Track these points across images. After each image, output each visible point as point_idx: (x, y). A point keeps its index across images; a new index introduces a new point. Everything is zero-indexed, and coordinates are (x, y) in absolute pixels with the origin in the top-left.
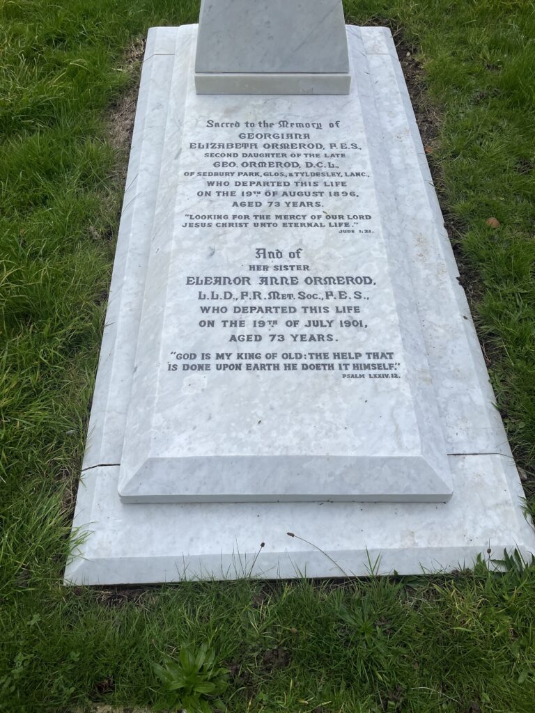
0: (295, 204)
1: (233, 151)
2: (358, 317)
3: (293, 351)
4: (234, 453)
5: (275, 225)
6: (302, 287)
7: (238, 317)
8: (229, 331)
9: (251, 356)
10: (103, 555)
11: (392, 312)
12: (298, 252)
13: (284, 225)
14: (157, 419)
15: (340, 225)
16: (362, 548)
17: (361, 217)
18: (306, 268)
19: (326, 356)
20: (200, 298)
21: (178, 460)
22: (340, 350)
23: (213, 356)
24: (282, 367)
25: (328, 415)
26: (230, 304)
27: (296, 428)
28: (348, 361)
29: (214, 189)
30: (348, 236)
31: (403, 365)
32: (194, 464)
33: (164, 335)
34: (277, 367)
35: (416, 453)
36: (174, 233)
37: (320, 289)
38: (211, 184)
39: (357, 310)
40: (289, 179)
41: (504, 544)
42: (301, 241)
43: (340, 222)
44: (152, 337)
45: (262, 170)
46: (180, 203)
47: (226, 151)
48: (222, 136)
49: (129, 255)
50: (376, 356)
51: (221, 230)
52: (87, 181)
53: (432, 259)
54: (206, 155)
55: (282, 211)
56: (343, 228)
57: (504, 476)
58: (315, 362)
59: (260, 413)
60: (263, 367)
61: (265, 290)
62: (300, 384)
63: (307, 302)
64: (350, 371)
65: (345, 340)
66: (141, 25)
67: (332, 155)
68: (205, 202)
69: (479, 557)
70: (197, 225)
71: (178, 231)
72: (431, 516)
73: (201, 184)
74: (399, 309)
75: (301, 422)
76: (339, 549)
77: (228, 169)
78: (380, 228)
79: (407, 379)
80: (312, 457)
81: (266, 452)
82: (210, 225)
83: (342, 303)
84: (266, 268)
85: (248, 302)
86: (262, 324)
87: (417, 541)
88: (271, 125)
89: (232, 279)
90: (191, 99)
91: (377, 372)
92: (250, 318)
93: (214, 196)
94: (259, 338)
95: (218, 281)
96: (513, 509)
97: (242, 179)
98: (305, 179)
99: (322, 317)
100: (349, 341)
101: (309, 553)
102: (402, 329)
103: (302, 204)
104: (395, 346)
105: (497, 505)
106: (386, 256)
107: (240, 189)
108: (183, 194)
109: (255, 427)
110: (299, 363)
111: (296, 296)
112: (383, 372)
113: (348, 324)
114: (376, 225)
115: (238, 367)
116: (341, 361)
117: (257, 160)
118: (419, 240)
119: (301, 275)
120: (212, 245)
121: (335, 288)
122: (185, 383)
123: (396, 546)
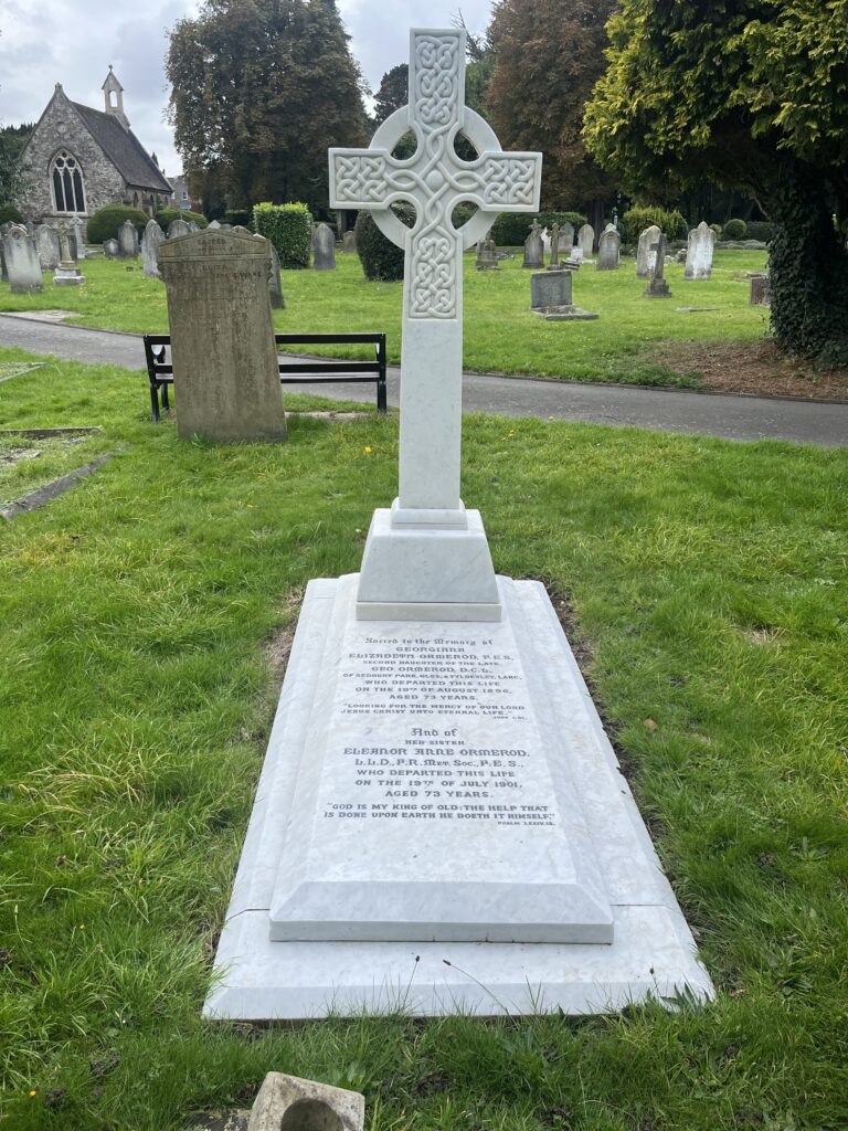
0: (449, 697)
1: (391, 659)
2: (512, 780)
3: (449, 804)
4: (390, 878)
5: (431, 712)
6: (457, 757)
7: (394, 778)
8: (385, 789)
9: (407, 807)
10: (247, 985)
11: (547, 776)
12: (453, 732)
13: (440, 712)
14: (313, 852)
15: (494, 713)
16: (524, 982)
17: (515, 708)
18: (461, 743)
19: (481, 808)
20: (357, 763)
21: (334, 884)
22: (496, 804)
23: (369, 806)
24: (437, 815)
25: (484, 852)
26: (387, 769)
27: (453, 861)
28: (503, 812)
29: (372, 686)
30: (501, 721)
31: (557, 815)
32: (349, 889)
33: (321, 791)
34: (433, 816)
35: (573, 881)
36: (333, 718)
37: (476, 759)
38: (368, 682)
39: (511, 774)
40: (444, 680)
41: (673, 980)
42: (456, 724)
43: (496, 712)
44: (308, 795)
45: (418, 674)
46: (339, 695)
47: (384, 659)
48: (380, 649)
49: (283, 744)
50: (530, 808)
51: (378, 715)
52: (242, 691)
53: (591, 751)
54: (365, 662)
55: (438, 702)
56: (497, 715)
57: (671, 924)
58: (470, 812)
59: (416, 850)
60: (418, 815)
61: (421, 758)
62: (456, 829)
63: (462, 768)
64: (506, 819)
65: (500, 797)
66: (300, 579)
67: (486, 664)
68: (363, 695)
69: (649, 993)
70: (355, 711)
71: (336, 715)
72: (596, 955)
73: (360, 683)
74: (553, 776)
75: (457, 856)
76: (498, 982)
77: (386, 672)
78: (533, 716)
79: (561, 825)
80: (467, 884)
81: (421, 879)
82: (367, 711)
83: (496, 770)
84: (422, 743)
85: (404, 767)
86: (418, 783)
87: (581, 976)
88: (427, 642)
89: (388, 750)
90: (351, 623)
91: (532, 820)
92: (405, 779)
93: (372, 691)
94: (414, 794)
95: (375, 751)
96: (682, 951)
97: (399, 679)
98: (459, 680)
99: (478, 779)
100: (505, 798)
101: (467, 986)
102: (555, 791)
103: (457, 697)
104: (551, 801)
105: (665, 948)
106: (539, 736)
107: (396, 687)
108: (342, 689)
109: (411, 860)
110: (455, 813)
111: (452, 763)
112: (537, 820)
113: (503, 785)
114: (529, 713)
115: (395, 815)
116: (496, 812)
117: (414, 666)
118: (576, 736)
119: (457, 748)
120: (369, 726)
121: (491, 759)
122: (341, 827)
123: (560, 980)
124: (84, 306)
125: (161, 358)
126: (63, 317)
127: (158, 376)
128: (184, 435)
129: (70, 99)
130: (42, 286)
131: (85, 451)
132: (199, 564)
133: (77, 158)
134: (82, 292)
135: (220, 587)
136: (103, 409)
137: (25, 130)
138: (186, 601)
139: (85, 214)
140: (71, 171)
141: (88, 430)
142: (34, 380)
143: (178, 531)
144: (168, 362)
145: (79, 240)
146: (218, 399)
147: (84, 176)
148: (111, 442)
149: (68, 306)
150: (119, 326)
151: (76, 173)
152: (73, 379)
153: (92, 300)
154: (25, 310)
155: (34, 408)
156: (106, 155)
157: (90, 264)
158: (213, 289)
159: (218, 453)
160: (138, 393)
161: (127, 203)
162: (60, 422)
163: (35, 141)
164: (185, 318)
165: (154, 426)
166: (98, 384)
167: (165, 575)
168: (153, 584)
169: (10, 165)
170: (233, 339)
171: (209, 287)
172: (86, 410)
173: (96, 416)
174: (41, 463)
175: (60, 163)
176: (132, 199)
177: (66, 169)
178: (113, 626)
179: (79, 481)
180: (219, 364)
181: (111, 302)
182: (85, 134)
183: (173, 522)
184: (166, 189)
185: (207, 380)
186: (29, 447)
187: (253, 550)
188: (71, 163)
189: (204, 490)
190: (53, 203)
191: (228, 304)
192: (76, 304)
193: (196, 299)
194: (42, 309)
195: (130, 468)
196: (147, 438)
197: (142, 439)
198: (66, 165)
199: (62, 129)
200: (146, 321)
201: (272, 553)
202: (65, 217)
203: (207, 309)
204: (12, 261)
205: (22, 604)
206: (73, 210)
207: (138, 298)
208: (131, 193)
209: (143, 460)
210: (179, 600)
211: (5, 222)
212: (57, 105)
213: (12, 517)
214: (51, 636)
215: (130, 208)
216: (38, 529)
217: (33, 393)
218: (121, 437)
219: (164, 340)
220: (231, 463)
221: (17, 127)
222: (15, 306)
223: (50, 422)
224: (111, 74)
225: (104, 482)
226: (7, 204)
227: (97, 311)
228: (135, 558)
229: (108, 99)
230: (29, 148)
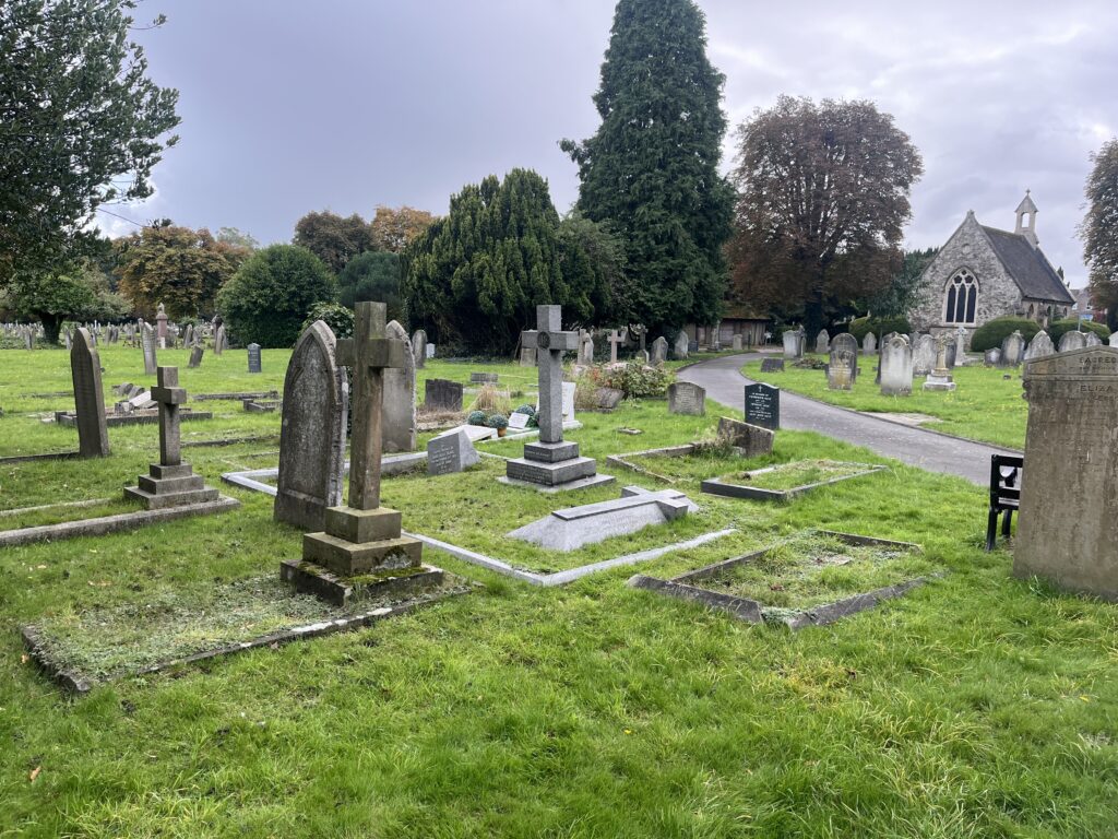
124: (946, 411)
125: (1010, 481)
126: (922, 421)
127: (1002, 501)
128: (1020, 574)
129: (980, 223)
130: (910, 391)
131: (896, 569)
132: (993, 760)
133: (976, 275)
134: (948, 399)
135: (1015, 805)
136: (931, 524)
137: (930, 253)
138: (960, 813)
139: (973, 325)
140: (968, 287)
141: (904, 546)
142: (868, 483)
143: (979, 703)
144: (1016, 487)
145: (960, 349)
146: (1073, 539)
147: (980, 291)
148: (930, 564)
149: (929, 411)
150: (978, 435)
151: (973, 289)
152: (908, 487)
153: (957, 407)
154: (887, 411)
155: (859, 512)
156: (1007, 271)
157: (967, 371)
158: (1090, 413)
159: (1060, 606)
160: (977, 513)
161: (1020, 314)
162: (880, 531)
163: (937, 261)
164: (1046, 442)
165: (985, 555)
166: (934, 497)
167: (943, 761)
168: (924, 771)
169: (910, 282)
170: (1107, 472)
171: (1085, 409)
172: (911, 522)
173: (920, 532)
174: (846, 573)
175: (958, 280)
176: (1027, 310)
177: (963, 285)
178: (857, 813)
179: (878, 602)
180: (1082, 499)
181: (977, 409)
182: (990, 253)
183: (976, 688)
184: (1068, 300)
185: (1063, 515)
186: (841, 552)
187: (1077, 764)
188: (969, 280)
189: (1028, 654)
190: (944, 315)
191: (1107, 431)
192: (939, 410)
193: (1066, 422)
194: (904, 412)
195: (940, 601)
196: (973, 569)
197: (966, 568)
198: (963, 281)
199: (966, 250)
200: (1009, 433)
201: (1103, 779)
202: (953, 327)
203: (1078, 434)
204: (887, 367)
205: (766, 739)
206: (962, 321)
207: (1007, 408)
208: (1026, 306)
209: (962, 594)
210: (951, 807)
211: (889, 333)
212: (966, 229)
213: (796, 629)
214: (781, 798)
215: (1024, 318)
216: (817, 651)
217: (864, 496)
218: (942, 561)
219: (1016, 463)
220: (1073, 624)
221: (924, 250)
222: (879, 407)
223: (868, 529)
224: (1027, 197)
225: (906, 610)
226: (898, 317)
227: (959, 418)
228: (912, 725)
229: (1020, 221)
230: (931, 268)
